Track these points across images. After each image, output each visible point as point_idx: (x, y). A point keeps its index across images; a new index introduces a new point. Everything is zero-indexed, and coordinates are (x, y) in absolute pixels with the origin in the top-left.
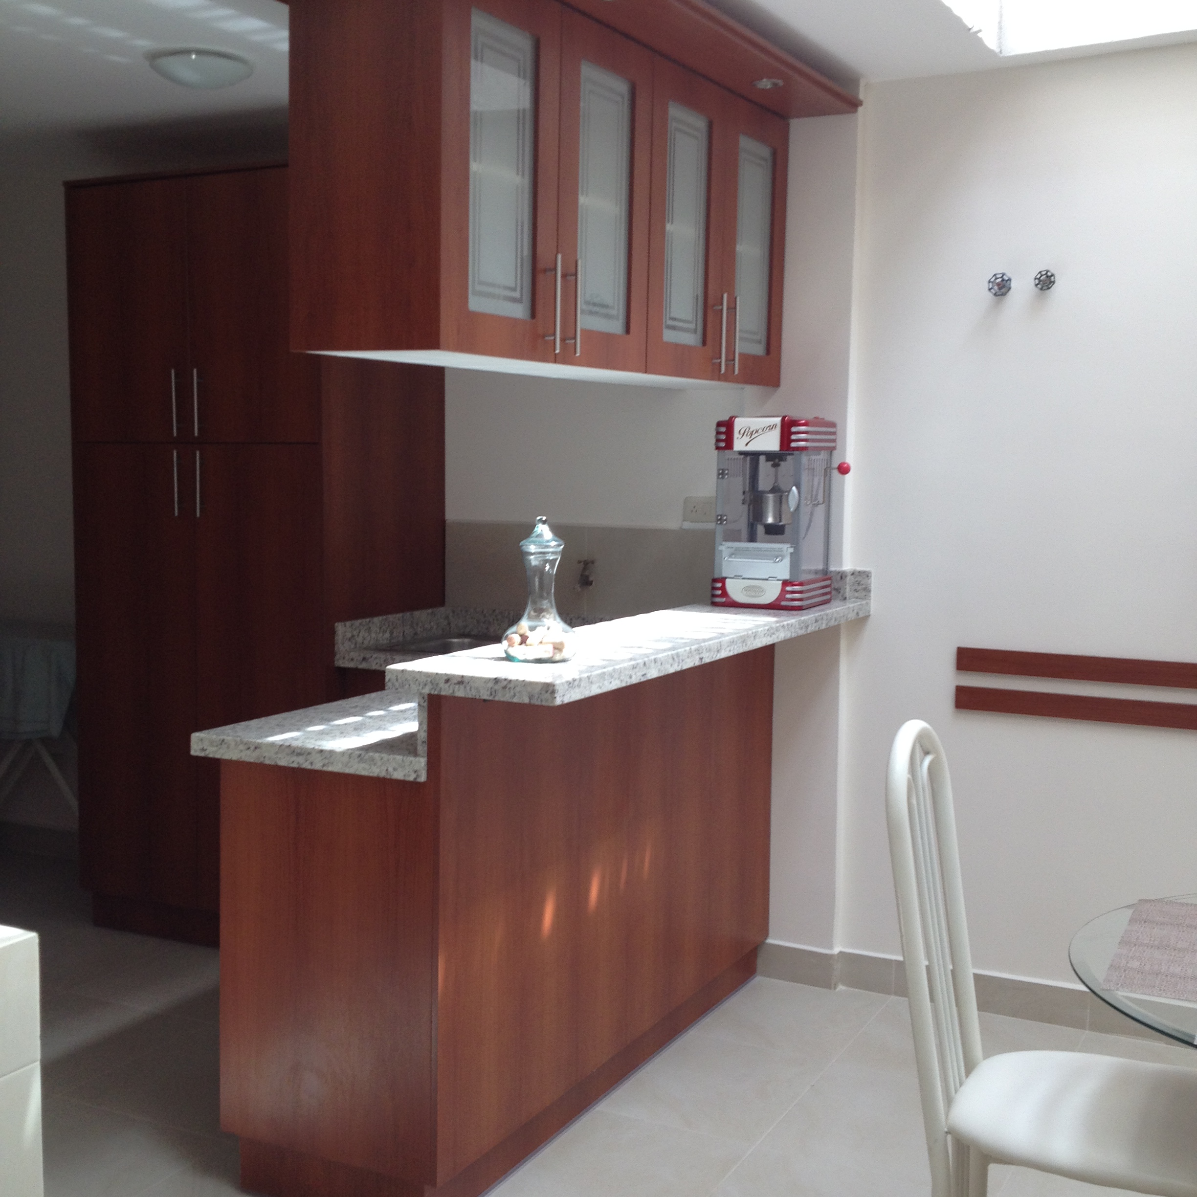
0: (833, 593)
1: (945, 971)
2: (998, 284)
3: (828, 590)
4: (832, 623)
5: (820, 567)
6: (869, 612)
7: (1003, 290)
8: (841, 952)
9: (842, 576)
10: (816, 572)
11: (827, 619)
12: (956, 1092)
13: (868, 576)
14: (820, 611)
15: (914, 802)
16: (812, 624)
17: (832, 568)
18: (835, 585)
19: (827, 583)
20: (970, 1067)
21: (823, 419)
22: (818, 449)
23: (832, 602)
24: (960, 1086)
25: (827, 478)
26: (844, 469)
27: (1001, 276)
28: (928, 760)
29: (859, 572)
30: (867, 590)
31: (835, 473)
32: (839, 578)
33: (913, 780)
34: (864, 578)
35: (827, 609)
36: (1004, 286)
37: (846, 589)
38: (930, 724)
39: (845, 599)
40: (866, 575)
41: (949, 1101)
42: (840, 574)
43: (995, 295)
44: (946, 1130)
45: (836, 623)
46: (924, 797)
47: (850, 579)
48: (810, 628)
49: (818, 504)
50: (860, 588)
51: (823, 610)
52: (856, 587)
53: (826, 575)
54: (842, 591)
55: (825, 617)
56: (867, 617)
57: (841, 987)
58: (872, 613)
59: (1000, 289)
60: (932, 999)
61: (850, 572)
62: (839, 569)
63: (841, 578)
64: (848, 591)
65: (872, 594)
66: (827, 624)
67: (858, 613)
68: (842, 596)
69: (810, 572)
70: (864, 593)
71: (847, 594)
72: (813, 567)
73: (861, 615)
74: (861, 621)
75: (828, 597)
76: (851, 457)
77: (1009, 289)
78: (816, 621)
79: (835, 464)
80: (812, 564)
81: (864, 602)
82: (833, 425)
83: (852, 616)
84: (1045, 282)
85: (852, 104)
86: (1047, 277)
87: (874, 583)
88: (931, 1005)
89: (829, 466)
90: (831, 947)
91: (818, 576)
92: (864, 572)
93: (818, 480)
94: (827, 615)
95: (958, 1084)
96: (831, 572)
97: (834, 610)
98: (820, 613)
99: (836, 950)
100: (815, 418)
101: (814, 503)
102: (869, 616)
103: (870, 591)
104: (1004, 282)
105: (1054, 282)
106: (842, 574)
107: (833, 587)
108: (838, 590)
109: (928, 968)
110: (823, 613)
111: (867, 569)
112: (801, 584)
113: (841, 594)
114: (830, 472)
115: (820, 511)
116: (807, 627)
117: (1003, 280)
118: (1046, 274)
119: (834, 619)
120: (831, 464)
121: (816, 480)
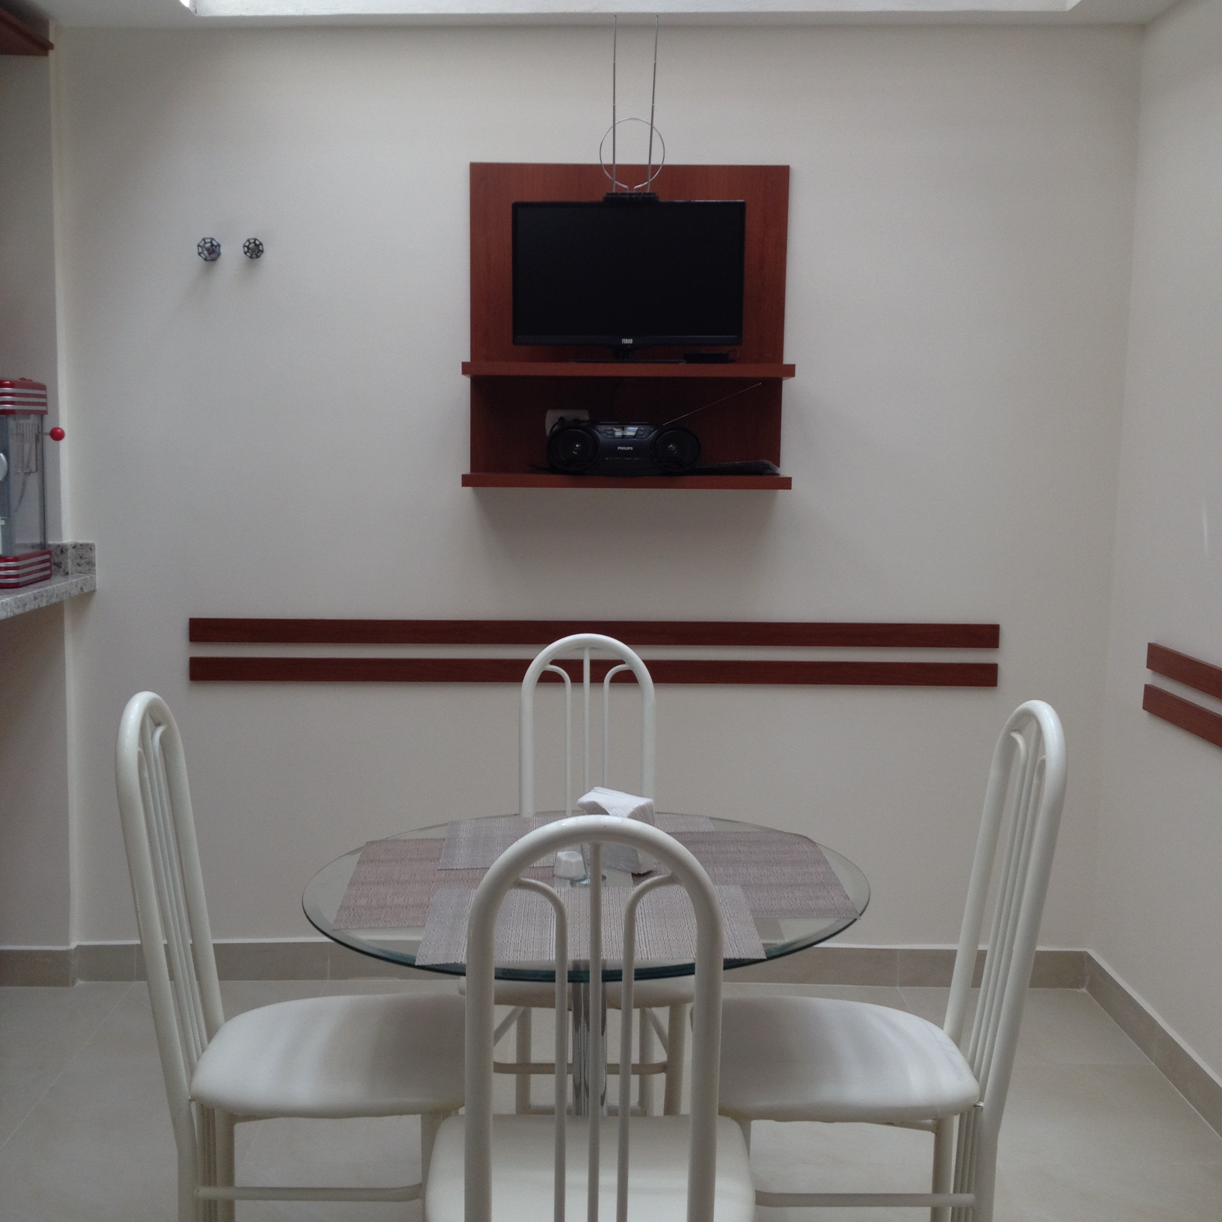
0: (53, 567)
1: (184, 946)
2: (208, 250)
3: (48, 564)
4: (54, 600)
5: (37, 540)
6: (95, 586)
7: (213, 256)
8: (78, 946)
9: (63, 550)
10: (33, 547)
11: (47, 596)
12: (198, 1059)
13: (91, 549)
14: (39, 588)
15: (146, 775)
16: (31, 601)
17: (51, 542)
18: (56, 560)
19: (47, 557)
20: (212, 1031)
21: (31, 380)
22: (27, 413)
23: (53, 578)
24: (203, 1052)
25: (39, 446)
26: (57, 435)
27: (209, 240)
28: (159, 731)
29: (81, 545)
30: (91, 564)
31: (48, 439)
32: (59, 552)
33: (145, 753)
34: (87, 551)
35: (47, 585)
36: (214, 251)
37: (67, 563)
38: (160, 695)
39: (67, 573)
40: (90, 548)
41: (192, 1069)
42: (60, 548)
43: (206, 259)
44: (189, 1097)
45: (58, 600)
46: (157, 770)
47: (72, 553)
48: (28, 606)
49: (30, 473)
50: (83, 561)
51: (42, 587)
52: (79, 561)
53: (44, 548)
54: (63, 566)
55: (45, 594)
56: (92, 592)
57: (80, 983)
58: (97, 587)
59: (210, 254)
60: (172, 977)
61: (71, 545)
62: (57, 542)
63: (62, 552)
64: (70, 565)
65: (97, 568)
66: (48, 601)
67: (82, 589)
68: (64, 571)
69: (25, 546)
70: (87, 568)
71: (69, 568)
72: (29, 541)
73: (86, 590)
74: (85, 597)
75: (47, 572)
76: (64, 424)
77: (219, 254)
78: (35, 598)
79: (48, 429)
80: (27, 538)
81: (88, 577)
82: (43, 387)
83: (75, 592)
84: (254, 250)
85: (43, 47)
86: (256, 245)
87: (98, 556)
88: (171, 984)
89: (40, 431)
90: (67, 943)
91: (35, 550)
92: (87, 545)
93: (29, 446)
94: (47, 591)
95: (200, 1050)
96: (49, 545)
97: (55, 586)
98: (38, 590)
99: (73, 945)
100: (21, 379)
101: (26, 471)
102: (95, 591)
103: (94, 565)
104: (214, 247)
105: (262, 251)
106: (62, 548)
107: (52, 561)
108: (58, 565)
109: (166, 946)
110: (42, 589)
111: (90, 542)
112: (16, 559)
113: (61, 570)
114: (42, 439)
115: (33, 481)
116: (24, 605)
117: (212, 245)
118: (254, 242)
119: (55, 596)
120: (42, 430)
121: (27, 447)
